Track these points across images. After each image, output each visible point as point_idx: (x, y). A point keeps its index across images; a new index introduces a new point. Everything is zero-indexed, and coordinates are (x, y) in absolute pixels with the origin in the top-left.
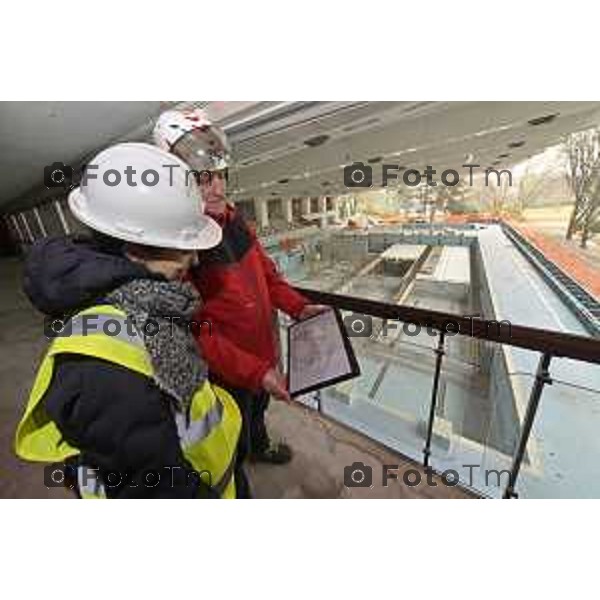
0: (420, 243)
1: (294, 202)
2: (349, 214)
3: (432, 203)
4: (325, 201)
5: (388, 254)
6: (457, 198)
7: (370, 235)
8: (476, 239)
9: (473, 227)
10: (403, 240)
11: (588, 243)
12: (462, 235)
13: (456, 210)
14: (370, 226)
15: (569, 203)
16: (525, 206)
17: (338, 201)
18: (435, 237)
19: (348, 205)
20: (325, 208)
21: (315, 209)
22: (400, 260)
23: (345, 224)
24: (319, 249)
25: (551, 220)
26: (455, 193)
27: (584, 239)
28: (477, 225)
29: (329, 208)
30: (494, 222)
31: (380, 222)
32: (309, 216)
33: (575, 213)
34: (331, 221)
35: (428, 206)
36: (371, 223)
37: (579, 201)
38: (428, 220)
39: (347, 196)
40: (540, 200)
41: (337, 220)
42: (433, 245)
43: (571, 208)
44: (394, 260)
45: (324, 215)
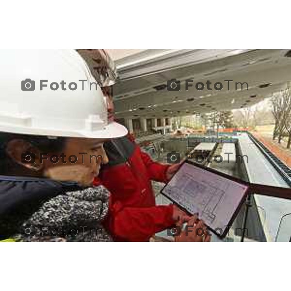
0: (213, 142)
1: (148, 120)
2: (178, 127)
3: (217, 122)
4: (164, 120)
5: (198, 148)
6: (228, 120)
7: (189, 138)
8: (237, 140)
9: (235, 134)
10: (204, 140)
11: (281, 141)
12: (231, 138)
13: (228, 126)
14: (189, 134)
15: (273, 124)
16: (256, 125)
17: (171, 120)
18: (220, 139)
19: (177, 123)
20: (164, 124)
21: (159, 125)
22: (204, 150)
23: (175, 132)
24: (163, 145)
25: (266, 131)
26: (228, 118)
27: (280, 139)
28: (238, 133)
29: (167, 124)
30: (244, 131)
31: (194, 132)
32: (156, 128)
33: (276, 128)
34: (168, 131)
35: (216, 124)
36: (189, 132)
37: (277, 123)
38: (216, 131)
39: (176, 118)
40: (262, 122)
41: (171, 130)
42: (219, 143)
43: (274, 126)
44: (201, 150)
45: (164, 128)
